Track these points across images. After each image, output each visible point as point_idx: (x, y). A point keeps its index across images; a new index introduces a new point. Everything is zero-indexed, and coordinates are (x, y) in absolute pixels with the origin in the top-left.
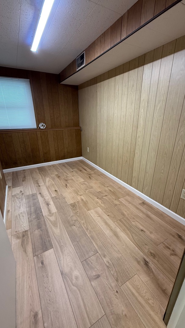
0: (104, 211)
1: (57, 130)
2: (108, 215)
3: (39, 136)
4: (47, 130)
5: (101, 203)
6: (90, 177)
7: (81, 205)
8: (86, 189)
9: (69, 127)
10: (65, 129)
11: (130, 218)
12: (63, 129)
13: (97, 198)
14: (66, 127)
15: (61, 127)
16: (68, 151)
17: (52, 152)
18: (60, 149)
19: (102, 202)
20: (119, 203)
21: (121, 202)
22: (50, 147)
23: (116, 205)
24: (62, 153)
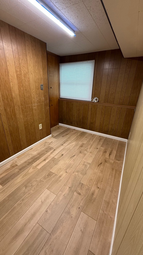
0: (52, 203)
1: (107, 105)
2: (47, 211)
3: (90, 108)
4: (98, 104)
5: (63, 194)
6: (101, 163)
7: (53, 179)
8: (78, 172)
9: (123, 105)
10: (115, 106)
11: (51, 245)
12: (112, 106)
13: (70, 186)
14: (119, 104)
15: (114, 104)
16: (113, 128)
17: (97, 124)
18: (104, 123)
19: (66, 195)
20: (74, 216)
21: (77, 217)
22: (97, 119)
23: (69, 213)
24: (106, 128)
